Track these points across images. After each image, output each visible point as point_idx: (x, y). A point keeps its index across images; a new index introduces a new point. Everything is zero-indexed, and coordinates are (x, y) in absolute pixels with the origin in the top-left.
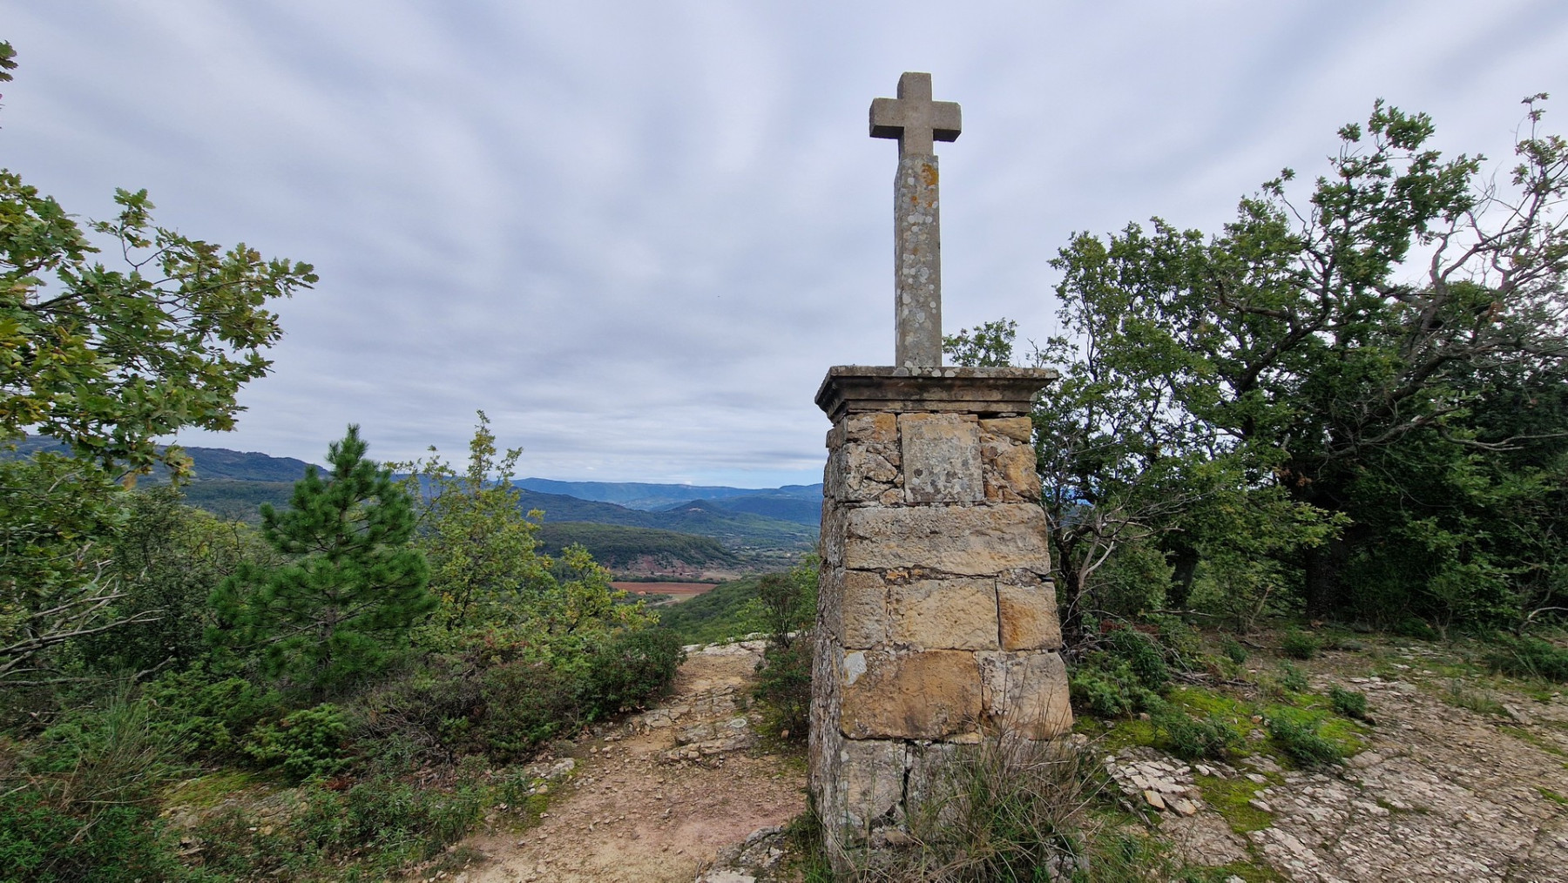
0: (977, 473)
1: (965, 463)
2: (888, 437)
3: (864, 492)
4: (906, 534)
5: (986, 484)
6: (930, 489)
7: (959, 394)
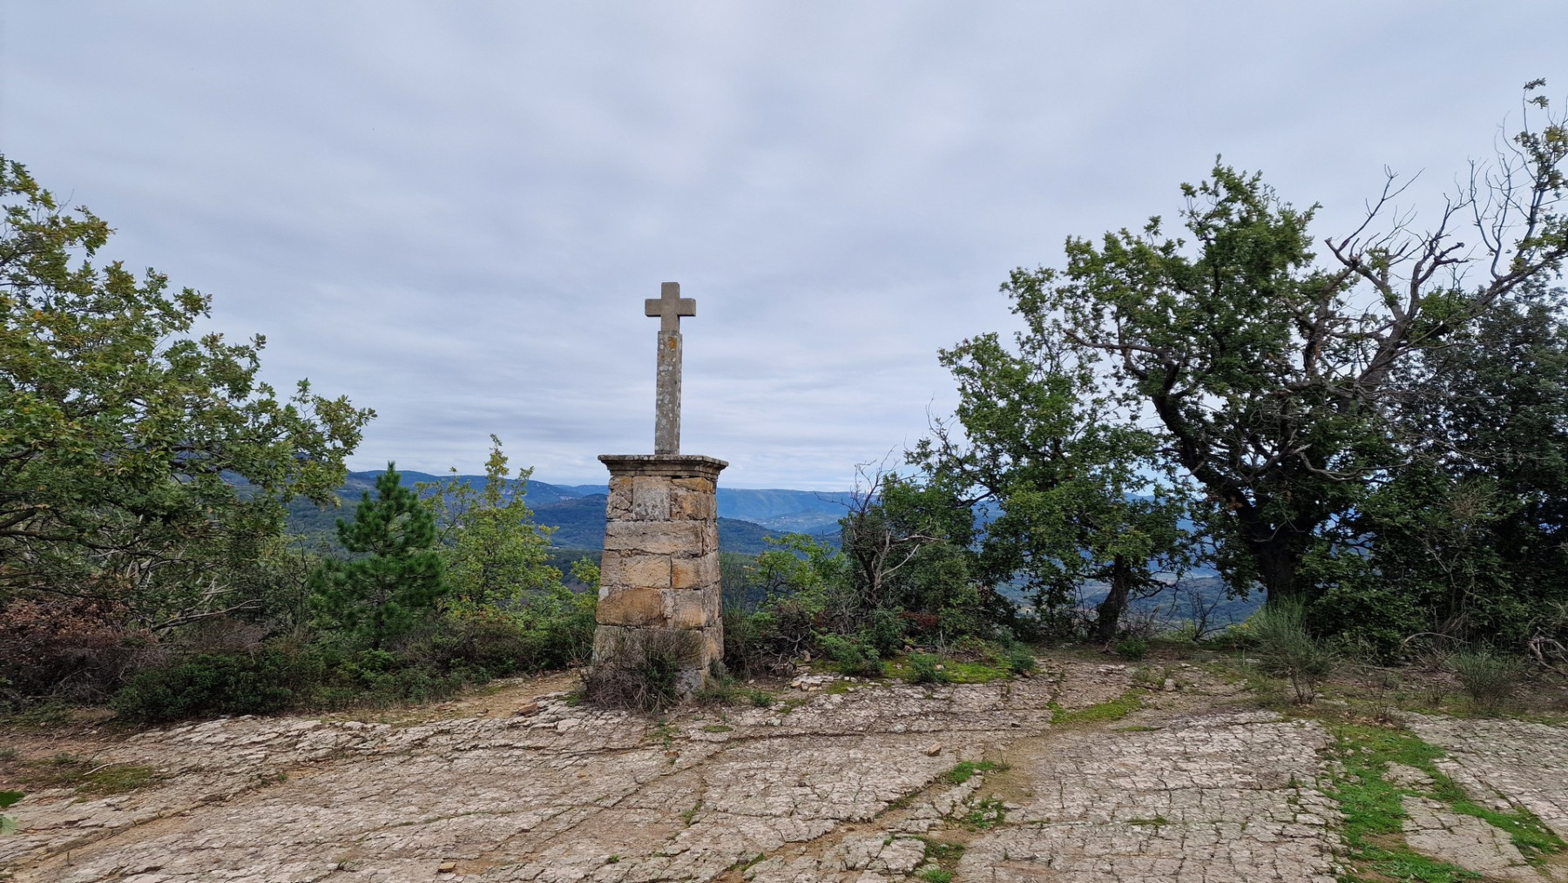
0: (667, 505)
1: (662, 501)
2: (626, 488)
3: (613, 515)
4: (631, 534)
5: (671, 511)
6: (644, 513)
7: (659, 467)
